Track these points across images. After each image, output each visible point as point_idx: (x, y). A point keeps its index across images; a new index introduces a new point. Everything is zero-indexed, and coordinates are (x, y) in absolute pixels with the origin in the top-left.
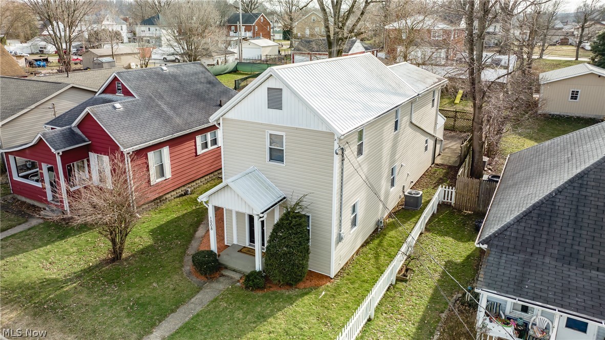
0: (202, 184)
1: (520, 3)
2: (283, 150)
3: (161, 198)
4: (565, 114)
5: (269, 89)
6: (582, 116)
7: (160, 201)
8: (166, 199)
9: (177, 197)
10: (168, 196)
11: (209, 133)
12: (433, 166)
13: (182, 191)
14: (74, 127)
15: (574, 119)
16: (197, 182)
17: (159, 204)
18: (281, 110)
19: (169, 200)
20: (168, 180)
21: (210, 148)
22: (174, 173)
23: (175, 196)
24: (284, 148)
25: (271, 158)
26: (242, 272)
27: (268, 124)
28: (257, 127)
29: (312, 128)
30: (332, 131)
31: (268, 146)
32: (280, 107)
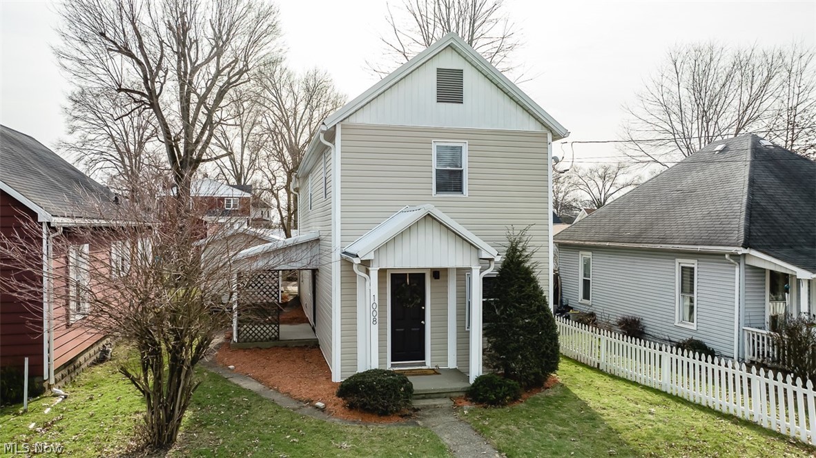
2: (462, 171)
5: (439, 70)
7: (75, 368)
8: (81, 365)
10: (82, 359)
13: (95, 354)
17: (73, 375)
18: (460, 105)
19: (83, 370)
23: (89, 363)
24: (465, 168)
25: (441, 188)
26: (444, 395)
27: (436, 129)
28: (416, 136)
29: (514, 127)
30: (545, 130)
31: (434, 167)
32: (458, 99)
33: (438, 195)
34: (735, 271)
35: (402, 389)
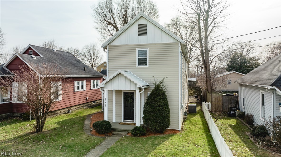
0: (76, 109)
1: (192, 57)
2: (147, 58)
3: (55, 112)
4: (227, 90)
5: (138, 25)
6: (234, 91)
7: (55, 114)
8: (58, 113)
9: (63, 114)
10: (59, 112)
11: (80, 81)
12: (188, 103)
13: (66, 111)
14: (4, 67)
15: (231, 92)
16: (74, 108)
17: (54, 115)
18: (146, 36)
19: (59, 115)
20: (60, 102)
21: (80, 90)
22: (63, 98)
23: (63, 113)
24: (148, 57)
25: (140, 64)
26: (127, 131)
27: (138, 44)
28: (130, 47)
29: (165, 42)
30: (177, 42)
31: (137, 57)
32: (145, 34)
33: (139, 66)
34: (272, 96)
35: (105, 127)
